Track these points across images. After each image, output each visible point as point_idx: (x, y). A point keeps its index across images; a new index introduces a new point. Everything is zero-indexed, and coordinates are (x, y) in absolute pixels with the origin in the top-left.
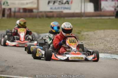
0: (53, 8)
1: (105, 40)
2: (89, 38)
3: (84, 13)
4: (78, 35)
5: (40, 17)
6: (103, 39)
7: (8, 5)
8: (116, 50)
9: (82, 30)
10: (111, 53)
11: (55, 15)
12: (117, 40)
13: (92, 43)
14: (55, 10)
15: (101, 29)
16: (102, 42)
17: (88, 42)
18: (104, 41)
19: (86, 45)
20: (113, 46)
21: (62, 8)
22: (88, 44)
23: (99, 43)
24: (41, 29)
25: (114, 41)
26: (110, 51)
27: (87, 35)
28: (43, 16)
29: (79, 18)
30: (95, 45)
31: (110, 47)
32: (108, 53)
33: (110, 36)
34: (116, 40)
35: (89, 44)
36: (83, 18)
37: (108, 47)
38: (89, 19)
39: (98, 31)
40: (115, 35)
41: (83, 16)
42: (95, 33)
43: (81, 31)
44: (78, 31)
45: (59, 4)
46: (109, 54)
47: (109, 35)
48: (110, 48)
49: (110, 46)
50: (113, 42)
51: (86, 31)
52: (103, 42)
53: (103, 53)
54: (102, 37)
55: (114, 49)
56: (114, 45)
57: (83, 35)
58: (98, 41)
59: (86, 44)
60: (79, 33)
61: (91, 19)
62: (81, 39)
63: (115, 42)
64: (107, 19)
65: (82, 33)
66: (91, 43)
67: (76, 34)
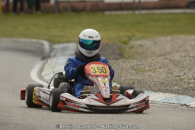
1: (170, 60)
2: (143, 53)
3: (140, 3)
4: (124, 46)
5: (60, 12)
6: (167, 59)
8: (189, 84)
9: (133, 36)
10: (177, 92)
11: (88, 7)
12: (194, 60)
13: (145, 67)
15: (168, 34)
16: (163, 64)
17: (137, 65)
18: (168, 62)
19: (133, 72)
20: (185, 74)
22: (136, 70)
23: (157, 67)
24: (58, 34)
25: (187, 61)
26: (176, 88)
27: (141, 46)
28: (66, 10)
29: (131, 12)
30: (151, 70)
31: (179, 76)
32: (171, 92)
33: (183, 48)
34: (191, 60)
35: (139, 68)
36: (137, 12)
37: (175, 76)
38: (149, 14)
39: (162, 38)
40: (192, 46)
41: (137, 9)
42: (155, 43)
43: (130, 39)
44: (125, 39)
46: (174, 95)
47: (180, 47)
48: (178, 78)
49: (178, 74)
50: (185, 65)
51: (140, 39)
52: (166, 64)
53: (163, 91)
54: (167, 50)
55: (185, 82)
56: (186, 71)
57: (132, 47)
58: (157, 62)
59: (133, 69)
60: (125, 43)
61: (152, 14)
62: (127, 56)
63: (188, 65)
64: (180, 14)
65: (132, 43)
66: (143, 66)
67: (120, 44)
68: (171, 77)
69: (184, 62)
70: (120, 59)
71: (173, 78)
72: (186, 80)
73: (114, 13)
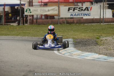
0: (73, 15)
7: (31, 12)
14: (75, 17)
21: (82, 15)
22: (106, 49)
27: (106, 40)
41: (102, 22)
42: (113, 38)
43: (100, 37)
45: (79, 11)
57: (102, 40)
60: (98, 39)
61: (110, 24)
62: (100, 44)
70: (97, 45)
73: (90, 24)
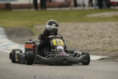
4: (32, 29)
20: (78, 43)
25: (76, 36)
31: (75, 44)
37: (73, 44)
44: (30, 25)
48: (75, 45)
49: (74, 43)
50: (75, 38)
51: (39, 25)
55: (80, 47)
60: (32, 27)
64: (58, 11)
65: (35, 27)
67: (28, 28)
68: (70, 45)
69: (74, 36)
71: (72, 45)
72: (80, 46)
